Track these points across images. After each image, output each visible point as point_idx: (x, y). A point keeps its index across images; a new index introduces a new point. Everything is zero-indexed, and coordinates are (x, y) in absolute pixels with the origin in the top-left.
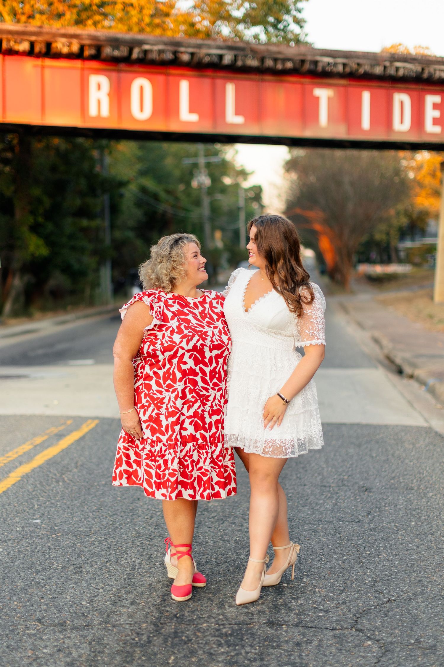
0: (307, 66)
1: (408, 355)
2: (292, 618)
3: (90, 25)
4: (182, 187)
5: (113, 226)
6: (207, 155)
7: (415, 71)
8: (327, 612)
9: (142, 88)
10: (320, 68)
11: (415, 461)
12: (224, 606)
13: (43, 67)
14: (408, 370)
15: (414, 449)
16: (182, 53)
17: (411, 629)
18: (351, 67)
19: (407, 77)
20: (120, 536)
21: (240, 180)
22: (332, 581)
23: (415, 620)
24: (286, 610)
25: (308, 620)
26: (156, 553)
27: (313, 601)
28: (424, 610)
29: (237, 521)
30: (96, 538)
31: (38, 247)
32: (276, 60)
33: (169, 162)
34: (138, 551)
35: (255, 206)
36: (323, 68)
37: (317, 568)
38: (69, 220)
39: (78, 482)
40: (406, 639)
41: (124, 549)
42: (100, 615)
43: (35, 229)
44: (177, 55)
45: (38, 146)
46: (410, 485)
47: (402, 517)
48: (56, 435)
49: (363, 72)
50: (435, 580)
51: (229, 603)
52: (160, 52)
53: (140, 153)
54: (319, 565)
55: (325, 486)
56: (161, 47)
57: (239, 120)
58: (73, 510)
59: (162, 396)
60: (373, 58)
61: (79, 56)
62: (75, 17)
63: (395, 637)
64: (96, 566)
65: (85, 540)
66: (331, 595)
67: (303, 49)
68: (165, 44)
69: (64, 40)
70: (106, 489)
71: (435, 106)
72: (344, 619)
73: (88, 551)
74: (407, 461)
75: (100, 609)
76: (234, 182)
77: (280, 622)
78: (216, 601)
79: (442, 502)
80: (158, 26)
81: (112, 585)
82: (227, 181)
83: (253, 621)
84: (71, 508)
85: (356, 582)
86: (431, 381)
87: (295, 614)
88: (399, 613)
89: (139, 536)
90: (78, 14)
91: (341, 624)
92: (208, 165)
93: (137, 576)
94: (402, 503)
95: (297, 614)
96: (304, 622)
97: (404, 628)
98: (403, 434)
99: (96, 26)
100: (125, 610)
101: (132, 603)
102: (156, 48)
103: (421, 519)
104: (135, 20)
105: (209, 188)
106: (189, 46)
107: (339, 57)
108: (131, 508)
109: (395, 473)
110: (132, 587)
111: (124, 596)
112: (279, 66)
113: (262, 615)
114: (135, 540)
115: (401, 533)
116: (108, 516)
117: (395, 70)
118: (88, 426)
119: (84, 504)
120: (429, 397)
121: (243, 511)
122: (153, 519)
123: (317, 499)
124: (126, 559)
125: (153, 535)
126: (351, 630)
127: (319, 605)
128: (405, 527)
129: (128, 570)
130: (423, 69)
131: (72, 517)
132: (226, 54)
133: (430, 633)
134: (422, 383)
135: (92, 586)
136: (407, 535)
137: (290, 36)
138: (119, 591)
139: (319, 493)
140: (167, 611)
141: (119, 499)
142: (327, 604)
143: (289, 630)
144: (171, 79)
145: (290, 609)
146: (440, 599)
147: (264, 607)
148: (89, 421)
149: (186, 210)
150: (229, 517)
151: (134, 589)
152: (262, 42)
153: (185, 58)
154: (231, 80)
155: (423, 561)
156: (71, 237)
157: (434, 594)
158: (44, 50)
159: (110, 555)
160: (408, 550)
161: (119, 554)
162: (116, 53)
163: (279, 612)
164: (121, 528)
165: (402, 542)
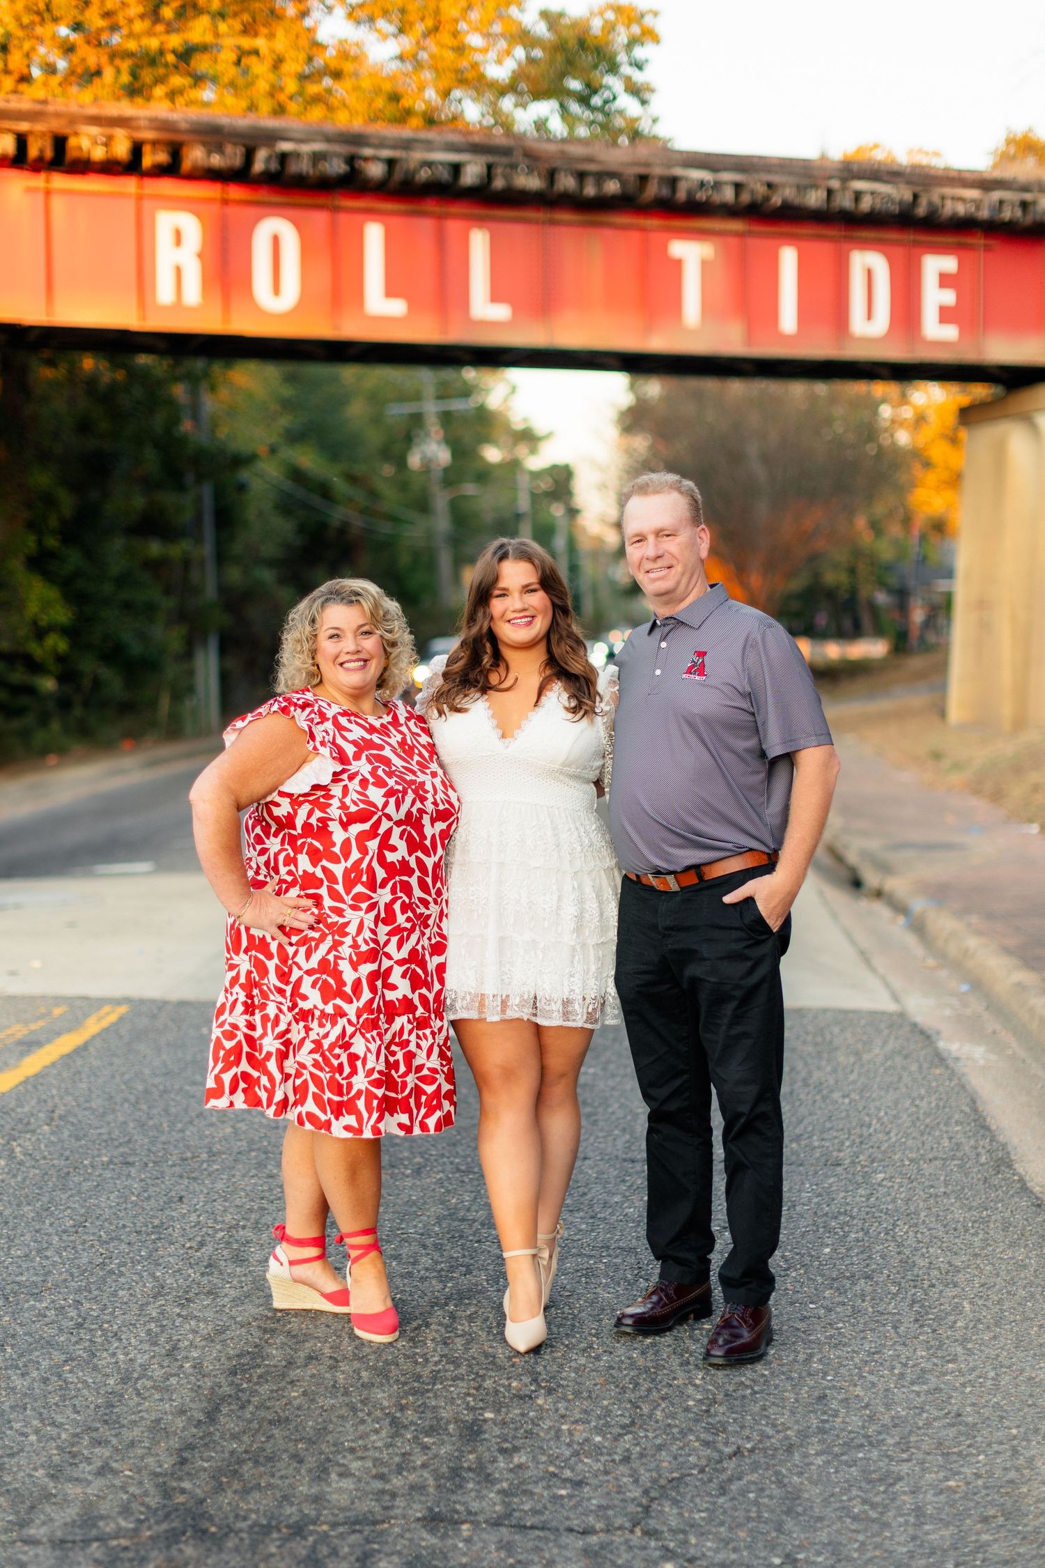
0: (652, 190)
1: (874, 845)
2: (492, 1502)
3: (160, 99)
4: (388, 470)
5: (221, 558)
6: (443, 394)
7: (897, 200)
8: (579, 1484)
9: (276, 240)
10: (681, 195)
11: (855, 1096)
12: (329, 1474)
13: (48, 193)
14: (871, 878)
15: (857, 1067)
16: (366, 159)
17: (779, 1528)
18: (752, 192)
19: (880, 213)
20: (114, 1294)
21: (522, 451)
22: (605, 1403)
23: (792, 1499)
24: (479, 1483)
25: (526, 1507)
26: (191, 1336)
27: (549, 1456)
28: (820, 1475)
29: (404, 1251)
30: (53, 1302)
31: (46, 605)
32: (581, 176)
33: (356, 410)
34: (149, 1332)
35: (557, 511)
36: (690, 193)
37: (577, 1370)
38: (118, 543)
39: (45, 1158)
40: (763, 1554)
41: (115, 1327)
42: (13, 1504)
43: (40, 563)
44: (357, 166)
45: (45, 374)
46: (835, 1154)
47: (803, 1235)
48: (20, 1043)
49: (779, 203)
50: (857, 1396)
51: (343, 1465)
52: (317, 157)
53: (287, 391)
54: (582, 1361)
55: (633, 1161)
56: (318, 147)
57: (501, 312)
58: (14, 1228)
59: (341, 920)
60: (805, 172)
61: (131, 166)
62: (125, 78)
63: (735, 1550)
64: (35, 1374)
65: (26, 1306)
66: (598, 1439)
67: (643, 151)
68: (328, 139)
69: (94, 130)
70: (108, 1174)
71: (945, 280)
72: (616, 1502)
73: (25, 1334)
74: (836, 1095)
75: (16, 1489)
76: (509, 458)
77: (456, 1516)
78: (311, 1462)
79: (903, 1196)
80: (316, 99)
81: (62, 1424)
82: (492, 454)
83: (392, 1513)
84: (11, 1224)
85: (663, 1405)
86: (918, 905)
87: (499, 1492)
88: (755, 1483)
89: (159, 1293)
90: (134, 75)
91: (608, 1518)
92: (447, 418)
93: (130, 1399)
94: (810, 1200)
95: (502, 1492)
96: (517, 1514)
97: (761, 1525)
98: (836, 1030)
99: (173, 101)
100: (79, 1490)
101: (104, 1470)
102: (306, 148)
103: (849, 1239)
104: (263, 86)
105: (446, 470)
106: (382, 144)
107: (726, 169)
108: (156, 1222)
109: (802, 1126)
110: (111, 1429)
111: (85, 1452)
112: (590, 190)
113: (417, 1497)
114: (148, 1304)
115: (794, 1274)
116: (96, 1243)
117: (853, 196)
118: (100, 1019)
119: (45, 1214)
120: (911, 940)
121: (425, 1226)
122: (203, 1250)
123: (609, 1193)
124: (114, 1354)
125: (195, 1290)
126: (632, 1532)
127: (562, 1468)
128: (807, 1260)
129: (112, 1382)
130: (916, 196)
131: (9, 1248)
132: (469, 162)
133: (823, 1536)
134: (900, 908)
135: (11, 1428)
136: (810, 1279)
137: (619, 122)
138: (76, 1439)
139: (617, 1177)
140: (183, 1491)
141: (134, 1198)
142: (585, 1464)
143: (476, 1538)
144: (343, 218)
145: (489, 1480)
146: (862, 1446)
147: (426, 1475)
148: (107, 1009)
149: (394, 519)
150: (388, 1242)
151: (113, 1432)
152: (555, 136)
153: (375, 170)
154: (480, 221)
155: (836, 1346)
156: (123, 581)
157: (850, 1432)
158: (49, 154)
159: (77, 1343)
160: (803, 1319)
161: (99, 1340)
162: (216, 160)
163: (461, 1487)
164: (121, 1274)
165: (795, 1297)
